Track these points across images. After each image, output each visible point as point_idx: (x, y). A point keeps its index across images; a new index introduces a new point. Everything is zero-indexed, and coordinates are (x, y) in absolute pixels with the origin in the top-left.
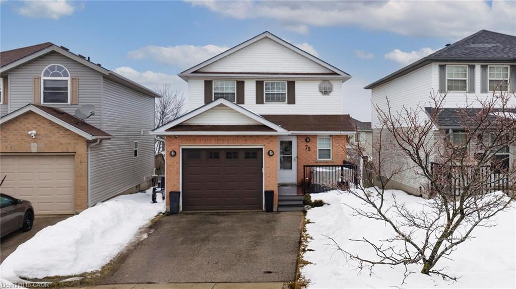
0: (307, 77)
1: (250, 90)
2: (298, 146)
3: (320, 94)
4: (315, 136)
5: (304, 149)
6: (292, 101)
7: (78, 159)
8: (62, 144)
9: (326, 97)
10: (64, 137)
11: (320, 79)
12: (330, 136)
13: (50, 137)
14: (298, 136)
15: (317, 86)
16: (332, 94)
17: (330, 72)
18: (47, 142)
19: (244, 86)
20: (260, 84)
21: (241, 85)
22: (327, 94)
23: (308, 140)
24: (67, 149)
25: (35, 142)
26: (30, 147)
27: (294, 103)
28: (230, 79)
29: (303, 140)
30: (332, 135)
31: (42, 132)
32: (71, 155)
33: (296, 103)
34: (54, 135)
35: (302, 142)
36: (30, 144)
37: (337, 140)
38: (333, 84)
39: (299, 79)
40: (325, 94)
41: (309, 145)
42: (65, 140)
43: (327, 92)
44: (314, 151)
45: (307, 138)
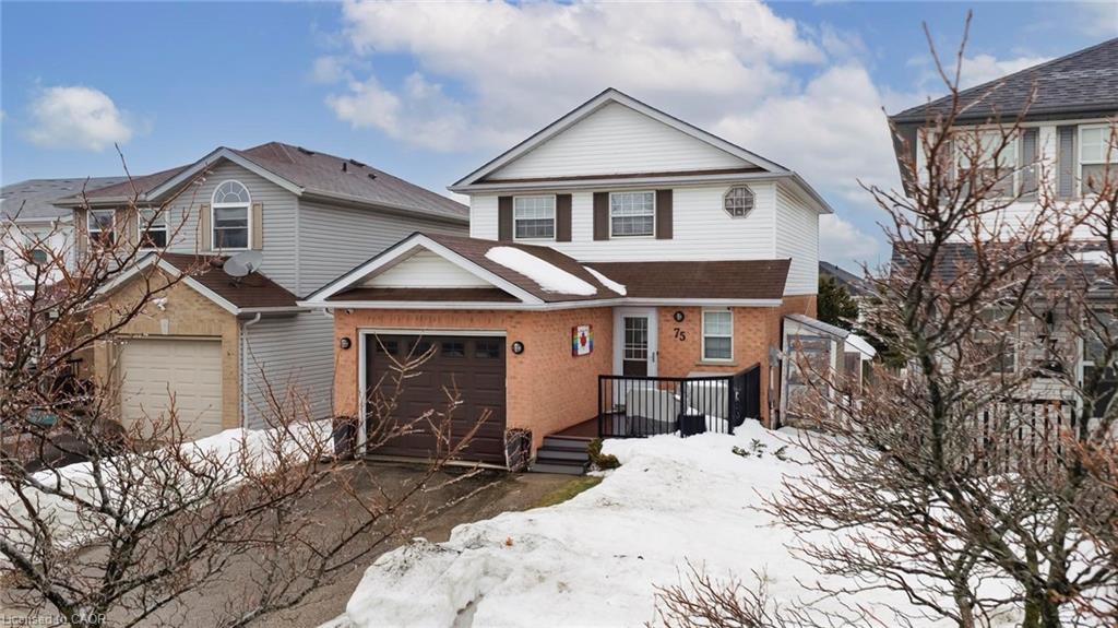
0: (698, 178)
1: (582, 211)
2: (660, 329)
3: (726, 215)
4: (698, 308)
5: (670, 337)
6: (665, 231)
7: (225, 348)
8: (201, 321)
9: (739, 221)
10: (205, 309)
11: (727, 181)
12: (729, 308)
13: (186, 309)
14: (661, 309)
15: (720, 197)
16: (753, 214)
17: (748, 166)
18: (181, 318)
19: (571, 205)
20: (601, 200)
21: (564, 202)
22: (742, 214)
23: (679, 316)
24: (211, 331)
25: (166, 317)
26: (159, 326)
27: (670, 236)
28: (544, 192)
29: (670, 317)
30: (734, 308)
31: (175, 301)
32: (214, 341)
33: (674, 237)
34: (192, 305)
35: (668, 321)
36: (158, 320)
37: (744, 317)
38: (755, 191)
39: (680, 185)
40: (737, 215)
41: (683, 327)
42: (206, 315)
43: (741, 209)
44: (694, 342)
45: (679, 314)
